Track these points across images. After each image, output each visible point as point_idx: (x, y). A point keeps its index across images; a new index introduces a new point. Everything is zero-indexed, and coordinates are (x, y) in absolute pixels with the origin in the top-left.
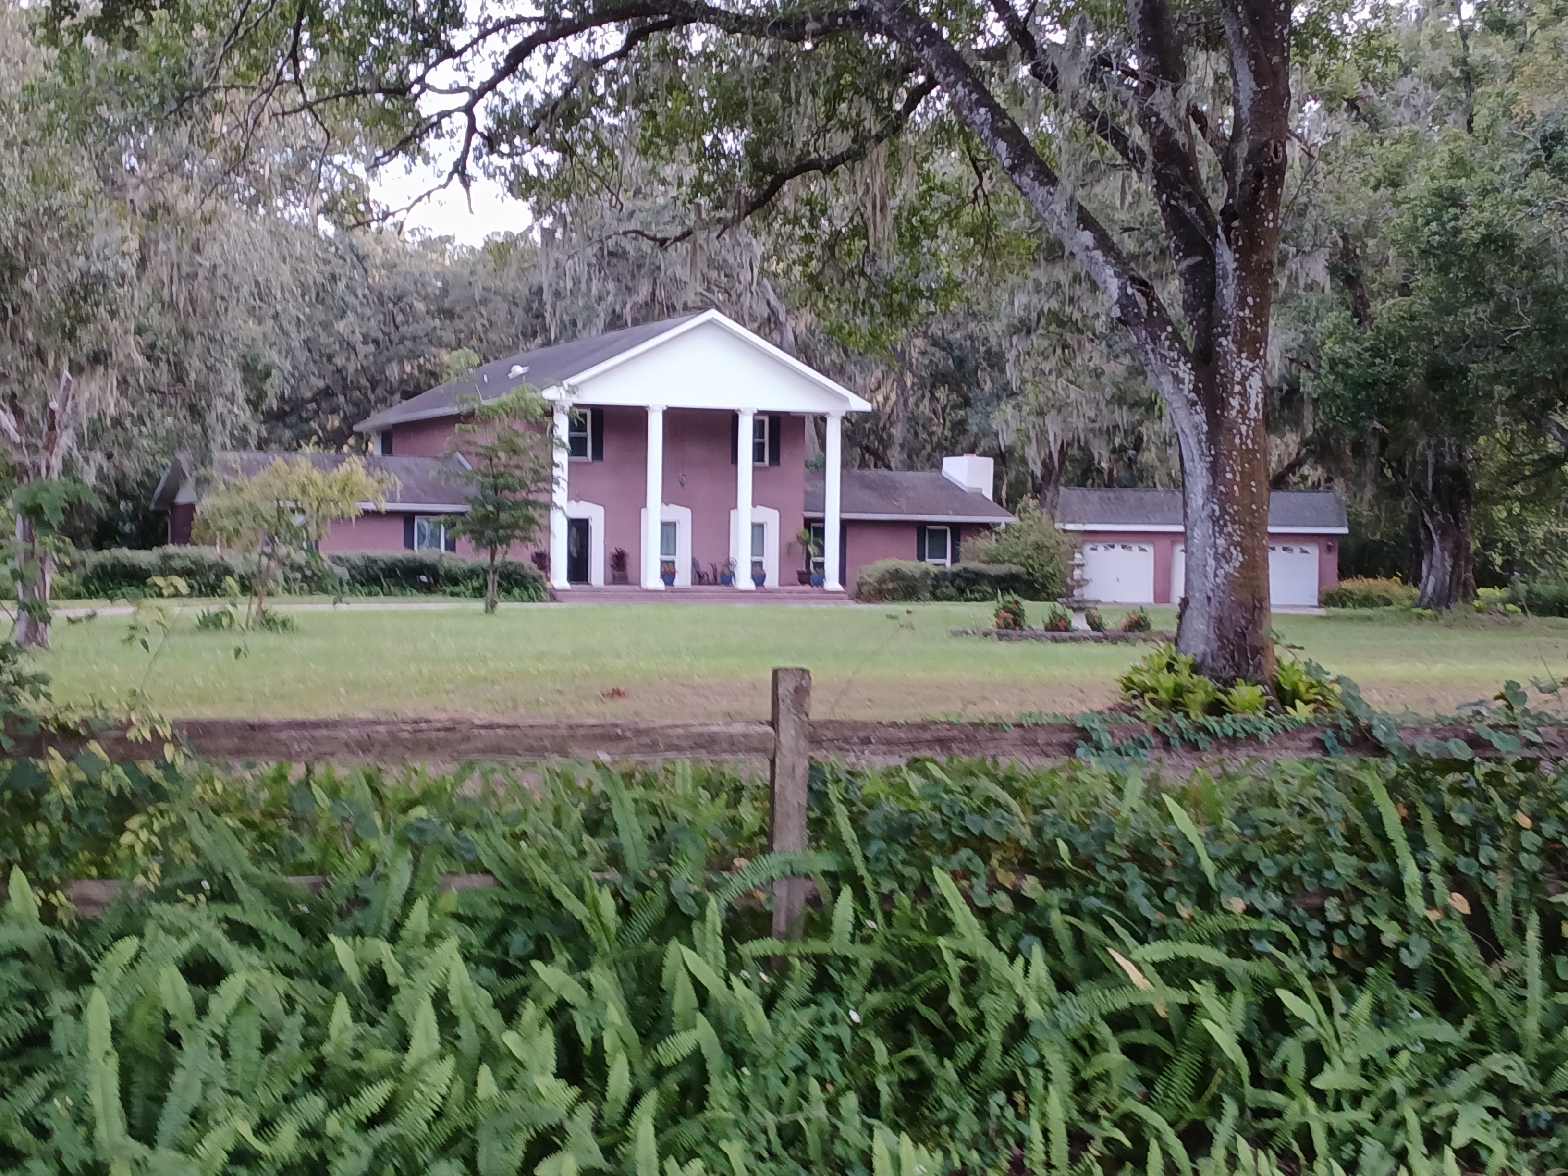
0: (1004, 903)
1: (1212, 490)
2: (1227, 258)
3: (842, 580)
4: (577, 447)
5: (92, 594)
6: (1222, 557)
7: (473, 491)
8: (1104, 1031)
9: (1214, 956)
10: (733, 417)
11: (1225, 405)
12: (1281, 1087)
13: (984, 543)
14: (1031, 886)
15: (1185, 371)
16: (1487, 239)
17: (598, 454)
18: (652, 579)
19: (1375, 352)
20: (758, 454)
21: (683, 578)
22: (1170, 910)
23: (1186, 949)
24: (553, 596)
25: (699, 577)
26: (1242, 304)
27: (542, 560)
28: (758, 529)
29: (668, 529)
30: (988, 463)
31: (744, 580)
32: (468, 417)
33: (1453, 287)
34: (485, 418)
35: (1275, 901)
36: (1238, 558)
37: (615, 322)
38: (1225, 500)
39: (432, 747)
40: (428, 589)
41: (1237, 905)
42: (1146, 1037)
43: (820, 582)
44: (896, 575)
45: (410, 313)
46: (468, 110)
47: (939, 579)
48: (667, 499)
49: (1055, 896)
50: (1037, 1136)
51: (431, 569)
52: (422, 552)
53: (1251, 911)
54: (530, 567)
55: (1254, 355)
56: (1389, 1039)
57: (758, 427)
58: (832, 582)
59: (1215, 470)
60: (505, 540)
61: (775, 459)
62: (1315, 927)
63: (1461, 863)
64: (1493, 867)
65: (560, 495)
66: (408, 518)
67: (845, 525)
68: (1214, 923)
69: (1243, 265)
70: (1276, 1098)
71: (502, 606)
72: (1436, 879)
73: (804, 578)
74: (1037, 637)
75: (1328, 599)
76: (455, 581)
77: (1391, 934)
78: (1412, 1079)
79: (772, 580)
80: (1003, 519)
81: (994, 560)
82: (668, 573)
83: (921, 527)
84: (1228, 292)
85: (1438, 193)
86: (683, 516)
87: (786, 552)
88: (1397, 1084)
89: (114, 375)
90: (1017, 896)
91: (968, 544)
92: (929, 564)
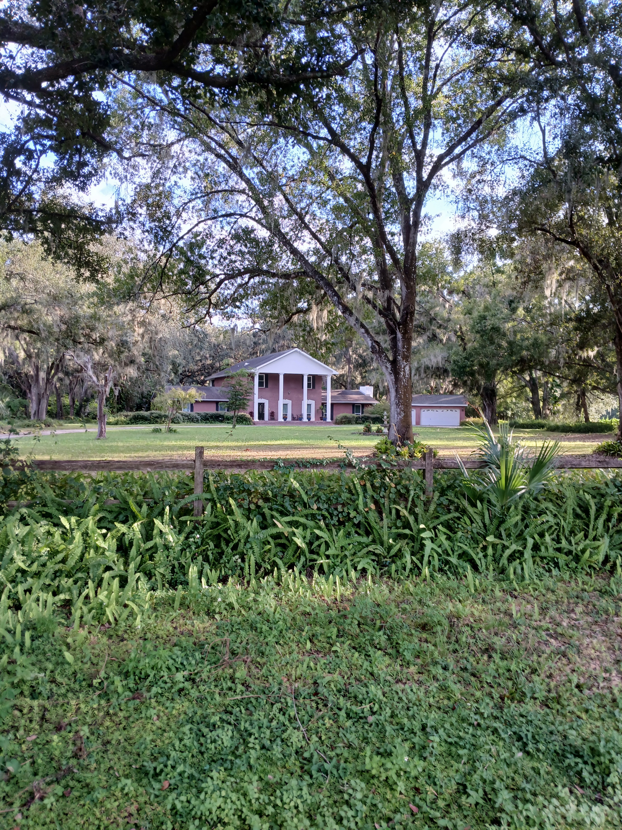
0: (253, 507)
1: (396, 396)
2: (399, 335)
3: (332, 419)
4: (260, 384)
5: (132, 423)
6: (399, 414)
7: (229, 396)
8: (270, 539)
9: (303, 520)
10: (302, 376)
11: (399, 374)
12: (318, 554)
13: (370, 409)
14: (261, 503)
15: (389, 365)
16: (493, 328)
17: (267, 386)
18: (281, 419)
19: (466, 358)
20: (309, 386)
21: (289, 418)
22: (295, 508)
23: (296, 518)
24: (254, 424)
25: (293, 419)
26: (403, 347)
27: (252, 414)
28: (309, 405)
29: (285, 405)
30: (372, 388)
31: (305, 419)
32: (228, 377)
33: (484, 341)
34: (232, 377)
35: (326, 506)
36: (403, 414)
37: (274, 351)
38: (399, 399)
39: (103, 467)
40: (221, 421)
41: (315, 507)
42: (283, 541)
43: (325, 419)
44: (345, 417)
45: (222, 349)
46: (209, 298)
47: (358, 418)
48: (284, 398)
49: (266, 505)
50: (247, 566)
51: (222, 416)
52: (220, 412)
53: (319, 509)
54: (249, 416)
55: (407, 361)
56: (348, 541)
57: (309, 379)
58: (329, 420)
59: (397, 391)
60: (238, 409)
61: (314, 387)
62: (335, 513)
63: (375, 496)
64: (384, 497)
65: (256, 396)
66: (217, 403)
67: (332, 405)
68: (306, 512)
69: (403, 337)
70: (315, 557)
71: (237, 426)
72: (368, 500)
73: (322, 419)
74: (374, 435)
75: (462, 424)
76: (228, 419)
77: (353, 514)
78: (352, 552)
79: (313, 419)
80: (376, 402)
81: (373, 413)
82: (285, 418)
83: (353, 405)
84: (400, 344)
85: (480, 316)
86: (289, 402)
87: (317, 412)
88: (347, 553)
89: (136, 366)
90: (256, 504)
91: (366, 409)
92: (355, 415)
